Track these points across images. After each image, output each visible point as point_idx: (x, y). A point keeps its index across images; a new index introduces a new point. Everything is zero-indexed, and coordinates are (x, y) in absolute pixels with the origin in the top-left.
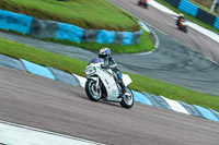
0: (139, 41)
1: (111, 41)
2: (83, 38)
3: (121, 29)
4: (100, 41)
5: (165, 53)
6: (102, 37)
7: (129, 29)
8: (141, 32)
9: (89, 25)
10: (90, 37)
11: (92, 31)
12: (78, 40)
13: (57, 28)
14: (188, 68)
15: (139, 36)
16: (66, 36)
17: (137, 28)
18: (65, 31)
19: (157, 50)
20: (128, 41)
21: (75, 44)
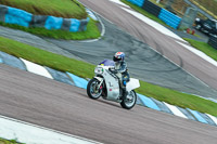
0: (86, 28)
1: (58, 27)
2: (32, 23)
3: (69, 16)
4: (47, 27)
5: (110, 41)
6: (50, 23)
7: (76, 16)
8: (88, 19)
9: (37, 11)
10: (39, 22)
11: (40, 17)
12: (26, 25)
13: (7, 12)
14: (131, 57)
15: (86, 23)
16: (14, 21)
17: (85, 15)
18: (14, 15)
19: (103, 38)
20: (75, 28)
21: (23, 29)
